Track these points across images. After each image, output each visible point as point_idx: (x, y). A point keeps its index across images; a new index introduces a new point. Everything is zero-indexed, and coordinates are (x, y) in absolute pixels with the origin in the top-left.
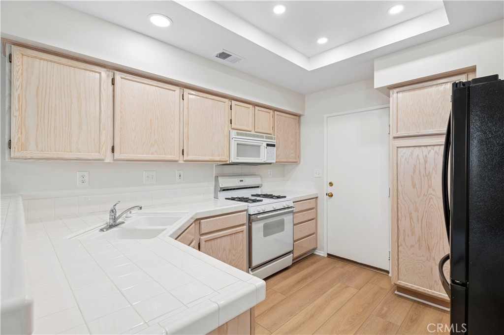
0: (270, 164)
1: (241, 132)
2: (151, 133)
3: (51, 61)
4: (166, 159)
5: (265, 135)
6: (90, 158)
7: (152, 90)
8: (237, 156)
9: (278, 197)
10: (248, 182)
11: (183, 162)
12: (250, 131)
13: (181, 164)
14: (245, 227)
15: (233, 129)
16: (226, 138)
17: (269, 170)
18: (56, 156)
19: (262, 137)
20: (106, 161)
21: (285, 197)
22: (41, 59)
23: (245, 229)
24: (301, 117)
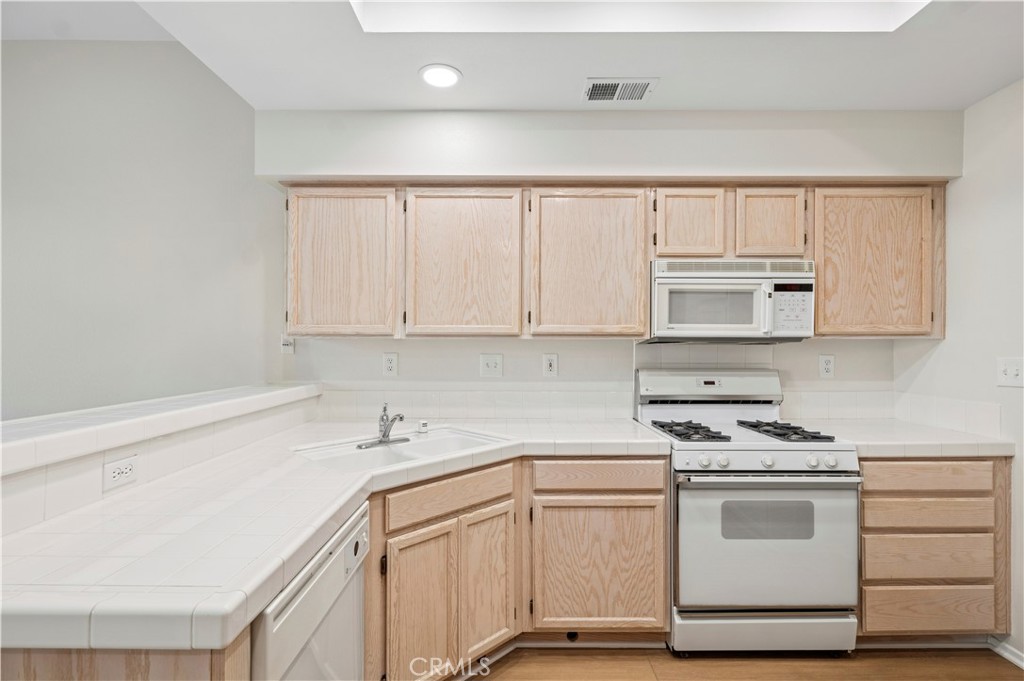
0: (799, 339)
1: (680, 261)
2: (465, 285)
3: (327, 197)
4: (494, 331)
5: (768, 261)
6: (373, 332)
7: (469, 205)
8: (670, 322)
9: (816, 437)
10: (728, 385)
11: (531, 338)
12: (721, 257)
13: (527, 340)
14: (661, 497)
15: (660, 256)
16: (638, 280)
17: (823, 359)
18: (331, 331)
19: (761, 267)
20: (396, 337)
21: (830, 439)
22: (316, 197)
23: (662, 503)
24: (948, 186)
